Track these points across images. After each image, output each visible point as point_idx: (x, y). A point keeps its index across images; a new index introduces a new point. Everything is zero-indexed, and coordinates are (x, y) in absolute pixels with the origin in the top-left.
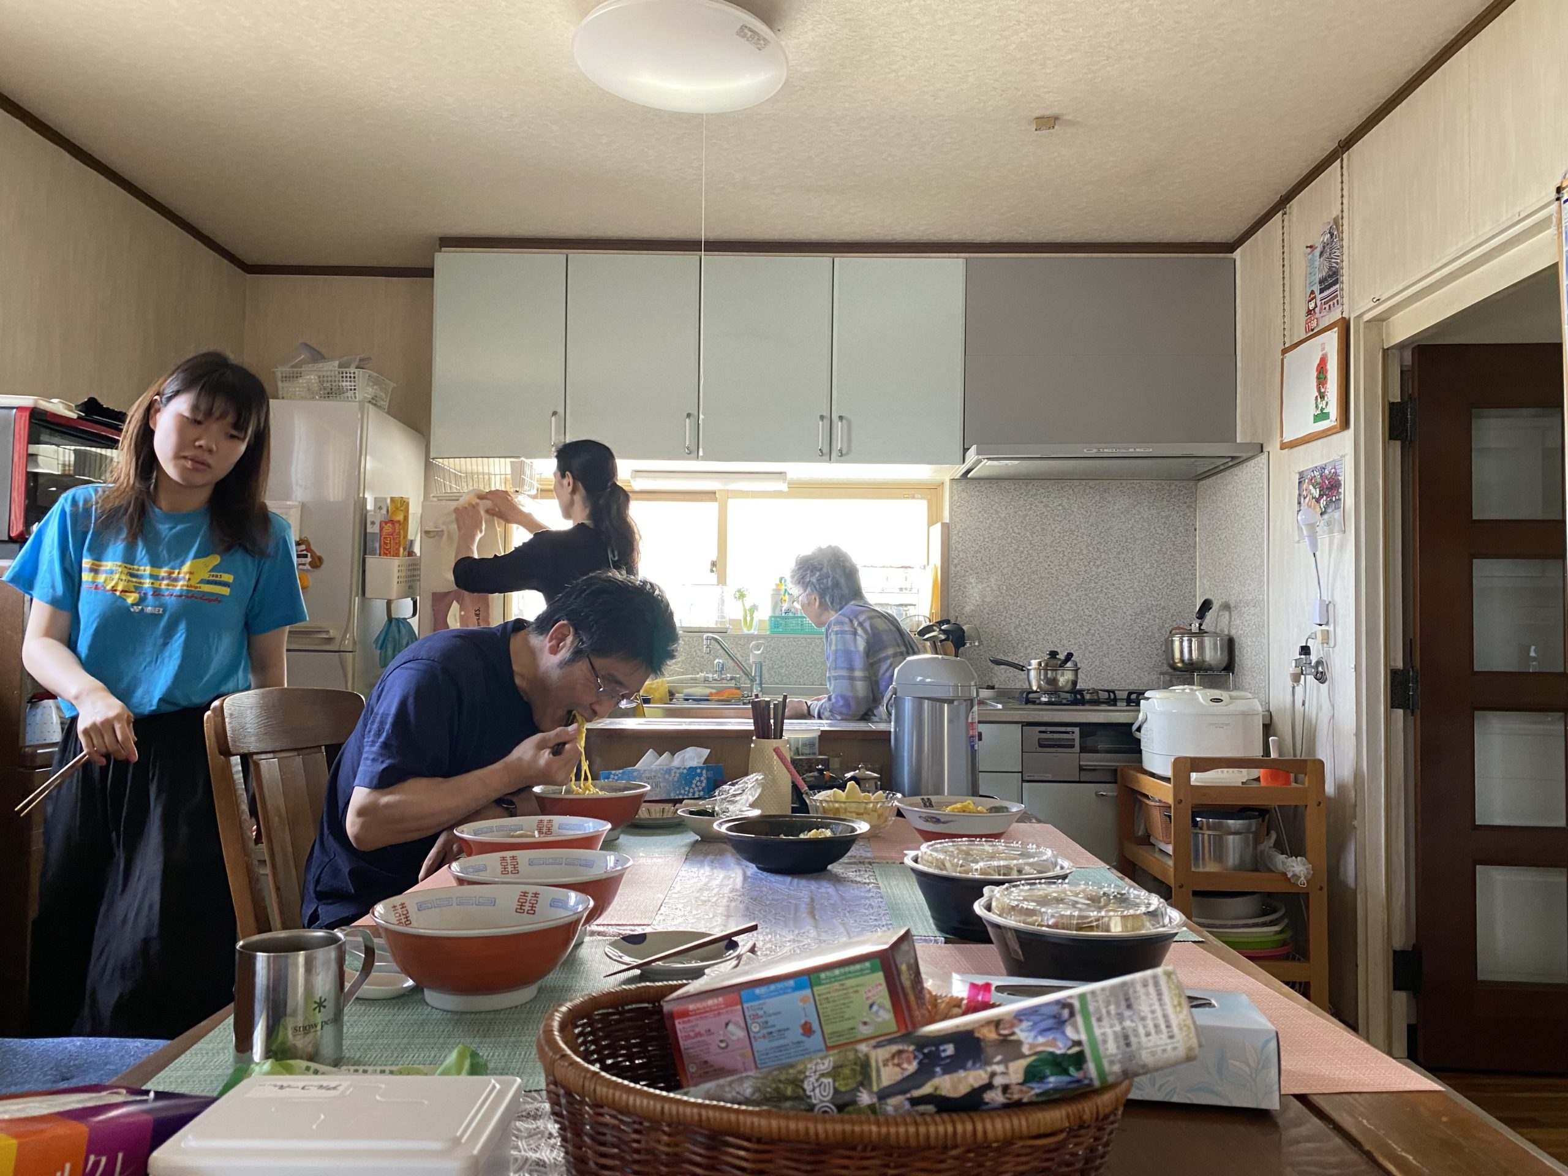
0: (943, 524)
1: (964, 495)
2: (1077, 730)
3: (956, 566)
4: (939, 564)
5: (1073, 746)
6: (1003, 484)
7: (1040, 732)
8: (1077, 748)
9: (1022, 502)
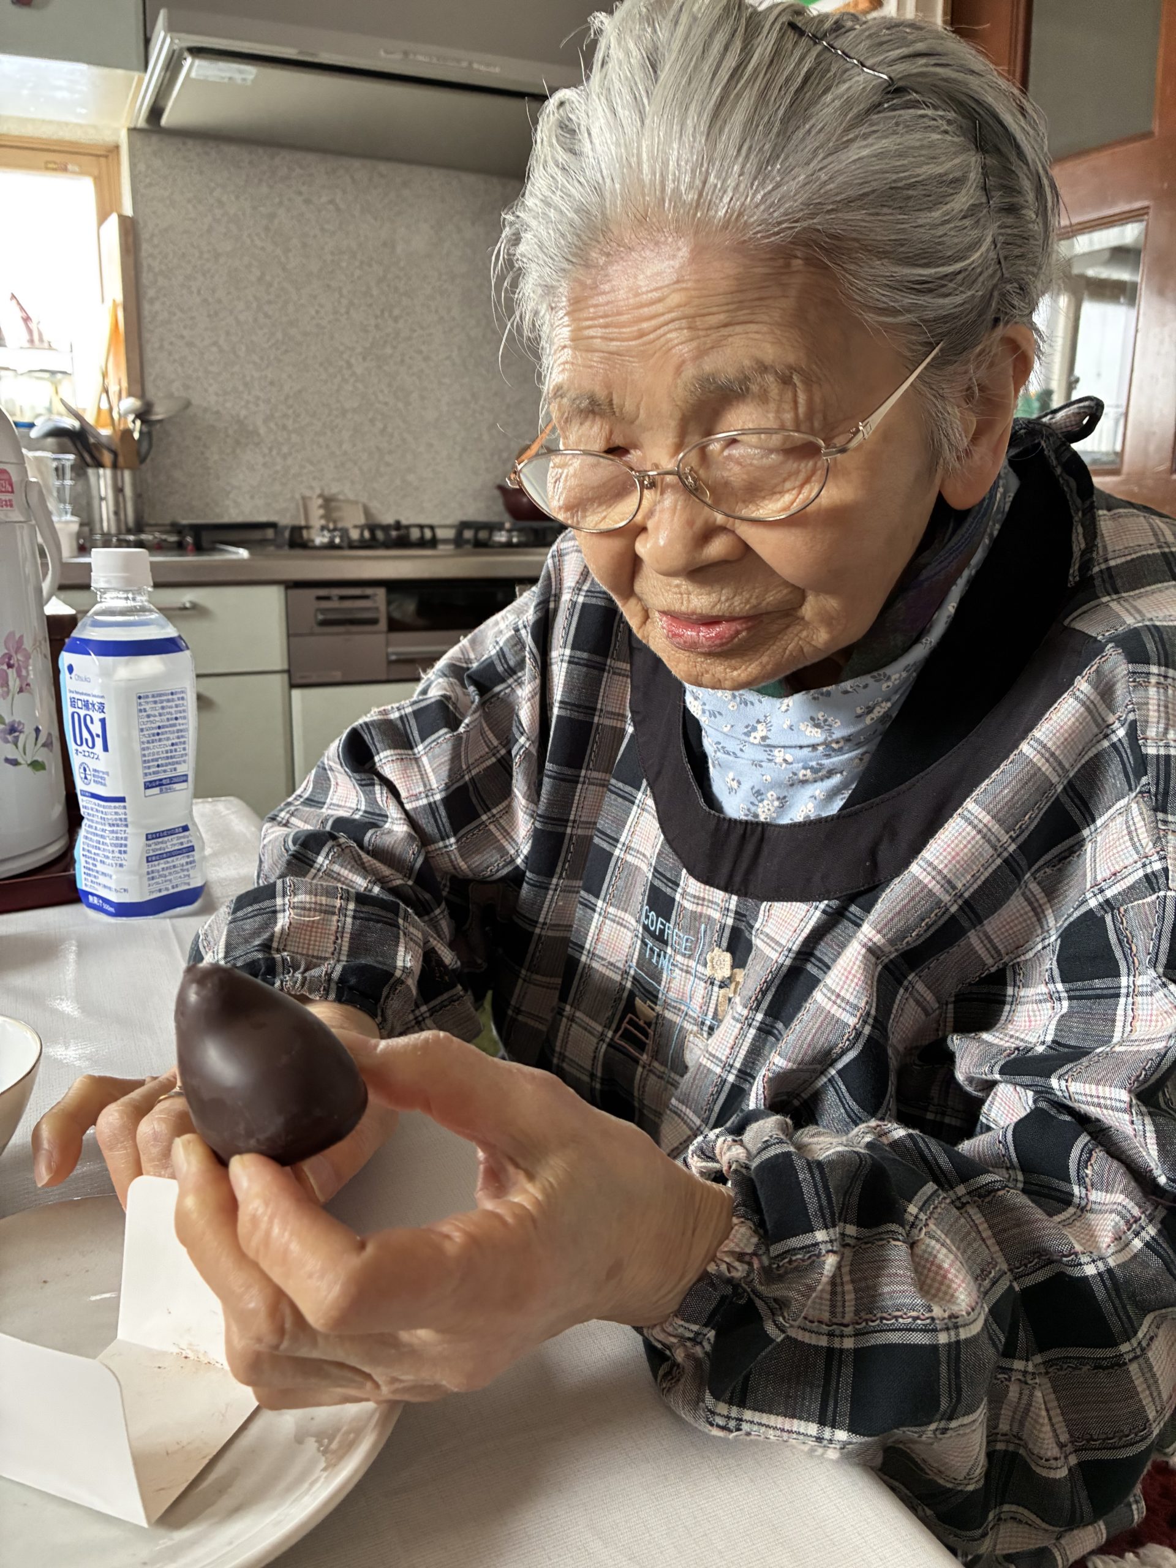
0: (123, 219)
1: (157, 163)
2: (381, 592)
3: (152, 301)
4: (119, 297)
5: (374, 622)
6: (231, 150)
7: (319, 598)
8: (383, 625)
9: (264, 189)
